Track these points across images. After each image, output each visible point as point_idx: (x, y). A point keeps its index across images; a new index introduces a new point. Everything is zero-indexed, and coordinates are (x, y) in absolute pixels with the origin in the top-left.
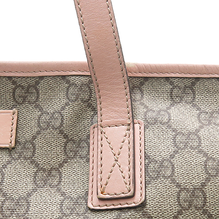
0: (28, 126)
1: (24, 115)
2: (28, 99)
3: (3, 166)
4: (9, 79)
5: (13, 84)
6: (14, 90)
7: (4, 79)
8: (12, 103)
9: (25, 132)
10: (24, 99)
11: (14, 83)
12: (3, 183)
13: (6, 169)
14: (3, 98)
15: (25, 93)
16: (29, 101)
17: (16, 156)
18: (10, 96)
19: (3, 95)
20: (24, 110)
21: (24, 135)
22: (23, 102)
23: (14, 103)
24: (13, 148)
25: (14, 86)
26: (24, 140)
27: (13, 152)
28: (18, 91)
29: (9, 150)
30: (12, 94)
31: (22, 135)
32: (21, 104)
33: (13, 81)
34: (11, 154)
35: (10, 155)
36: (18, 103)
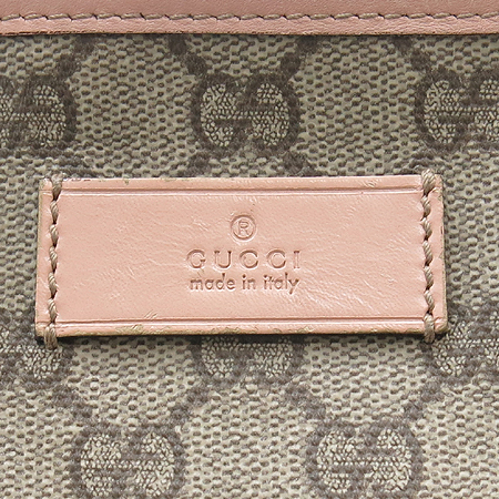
0: (486, 239)
1: (463, 194)
2: (476, 129)
3: (407, 408)
4: (398, 46)
5: (416, 68)
6: (421, 90)
7: (378, 48)
8: (411, 147)
9: (477, 265)
10: (461, 130)
11: (419, 62)
12: (422, 479)
13: (421, 422)
14: (372, 126)
15: (466, 104)
16: (482, 138)
17: (454, 366)
18: (402, 118)
19: (375, 113)
20: (462, 177)
21: (475, 278)
22: (455, 140)
23: (423, 147)
24: (440, 335)
25: (418, 76)
26: (479, 300)
27: (439, 351)
28: (436, 96)
29: (423, 342)
30: (410, 109)
31: (466, 279)
32: (449, 149)
33: (417, 53)
34: (431, 357)
35: (430, 363)
36: (439, 148)
